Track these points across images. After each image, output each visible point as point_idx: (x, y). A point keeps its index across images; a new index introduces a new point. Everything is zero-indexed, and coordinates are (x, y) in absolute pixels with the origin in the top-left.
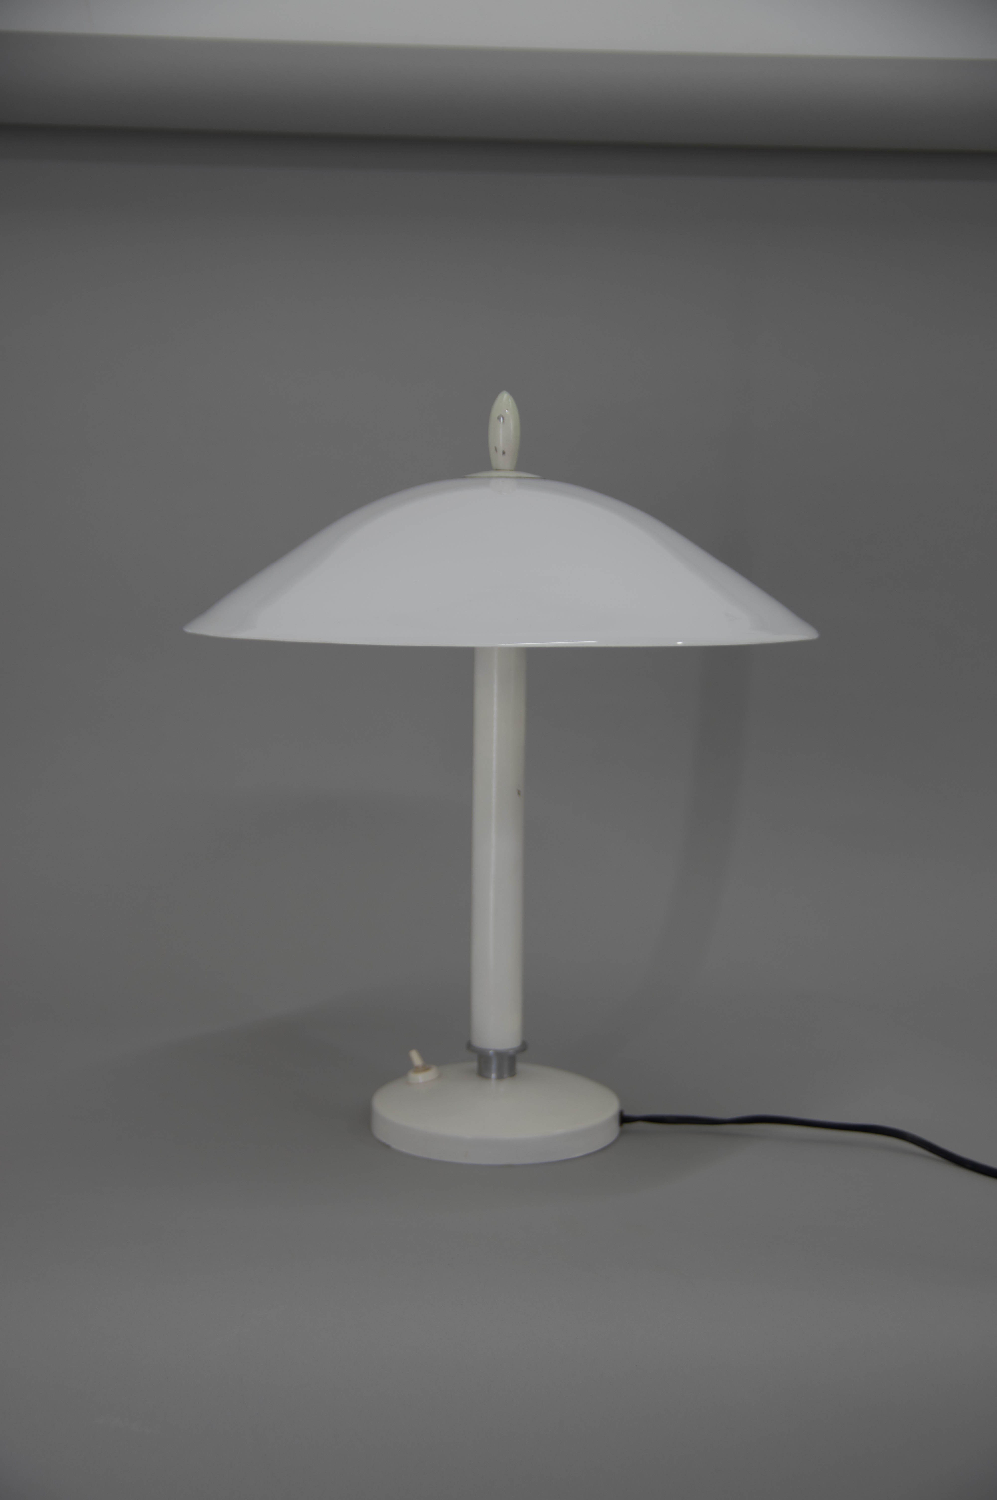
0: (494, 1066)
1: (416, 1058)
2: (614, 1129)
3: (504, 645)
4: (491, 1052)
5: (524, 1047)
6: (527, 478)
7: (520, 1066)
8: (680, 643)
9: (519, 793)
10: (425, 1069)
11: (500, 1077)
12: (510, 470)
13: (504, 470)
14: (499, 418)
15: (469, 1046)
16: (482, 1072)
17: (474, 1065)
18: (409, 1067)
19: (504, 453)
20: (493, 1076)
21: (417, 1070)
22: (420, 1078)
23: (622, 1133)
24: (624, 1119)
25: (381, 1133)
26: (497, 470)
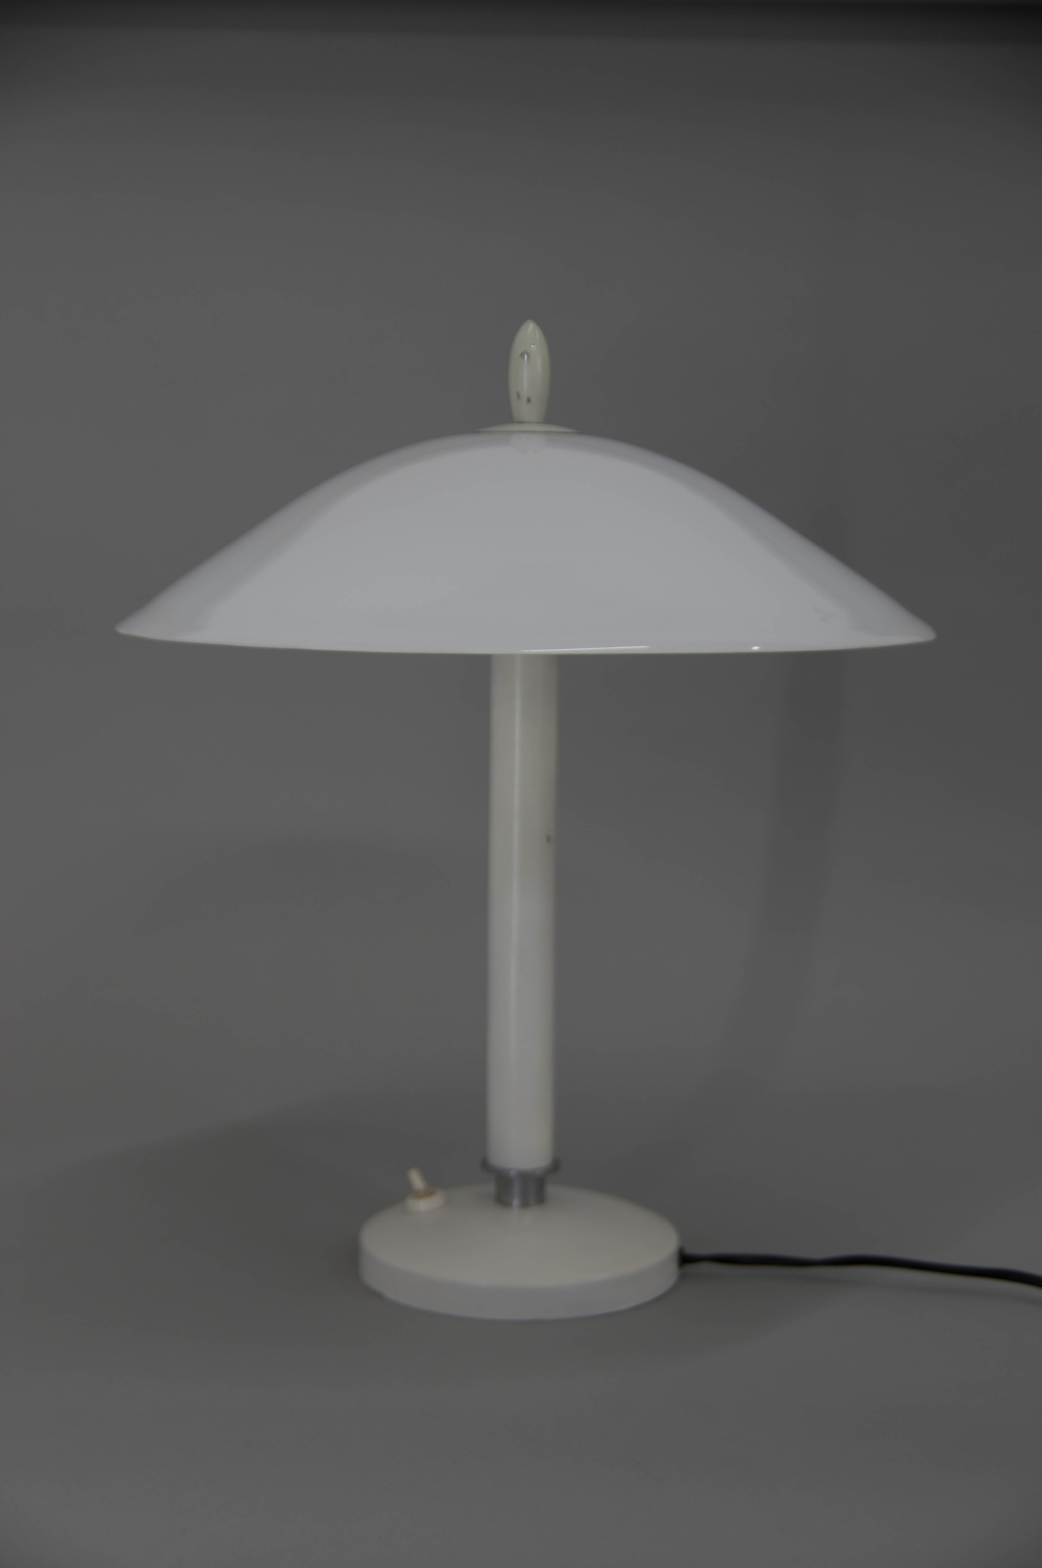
0: (517, 1189)
1: (417, 1180)
2: (671, 1273)
3: (526, 651)
4: (512, 1173)
5: (555, 1167)
6: (558, 432)
7: (551, 1190)
8: (756, 648)
9: (548, 839)
10: (428, 1193)
11: (525, 1204)
12: (538, 423)
13: (529, 422)
14: (522, 355)
15: (485, 1165)
16: (502, 1198)
17: (491, 1188)
18: (406, 1192)
19: (529, 400)
20: (516, 1202)
21: (419, 1195)
22: (422, 1206)
23: (682, 1277)
24: (685, 1259)
25: (372, 1278)
26: (520, 422)
